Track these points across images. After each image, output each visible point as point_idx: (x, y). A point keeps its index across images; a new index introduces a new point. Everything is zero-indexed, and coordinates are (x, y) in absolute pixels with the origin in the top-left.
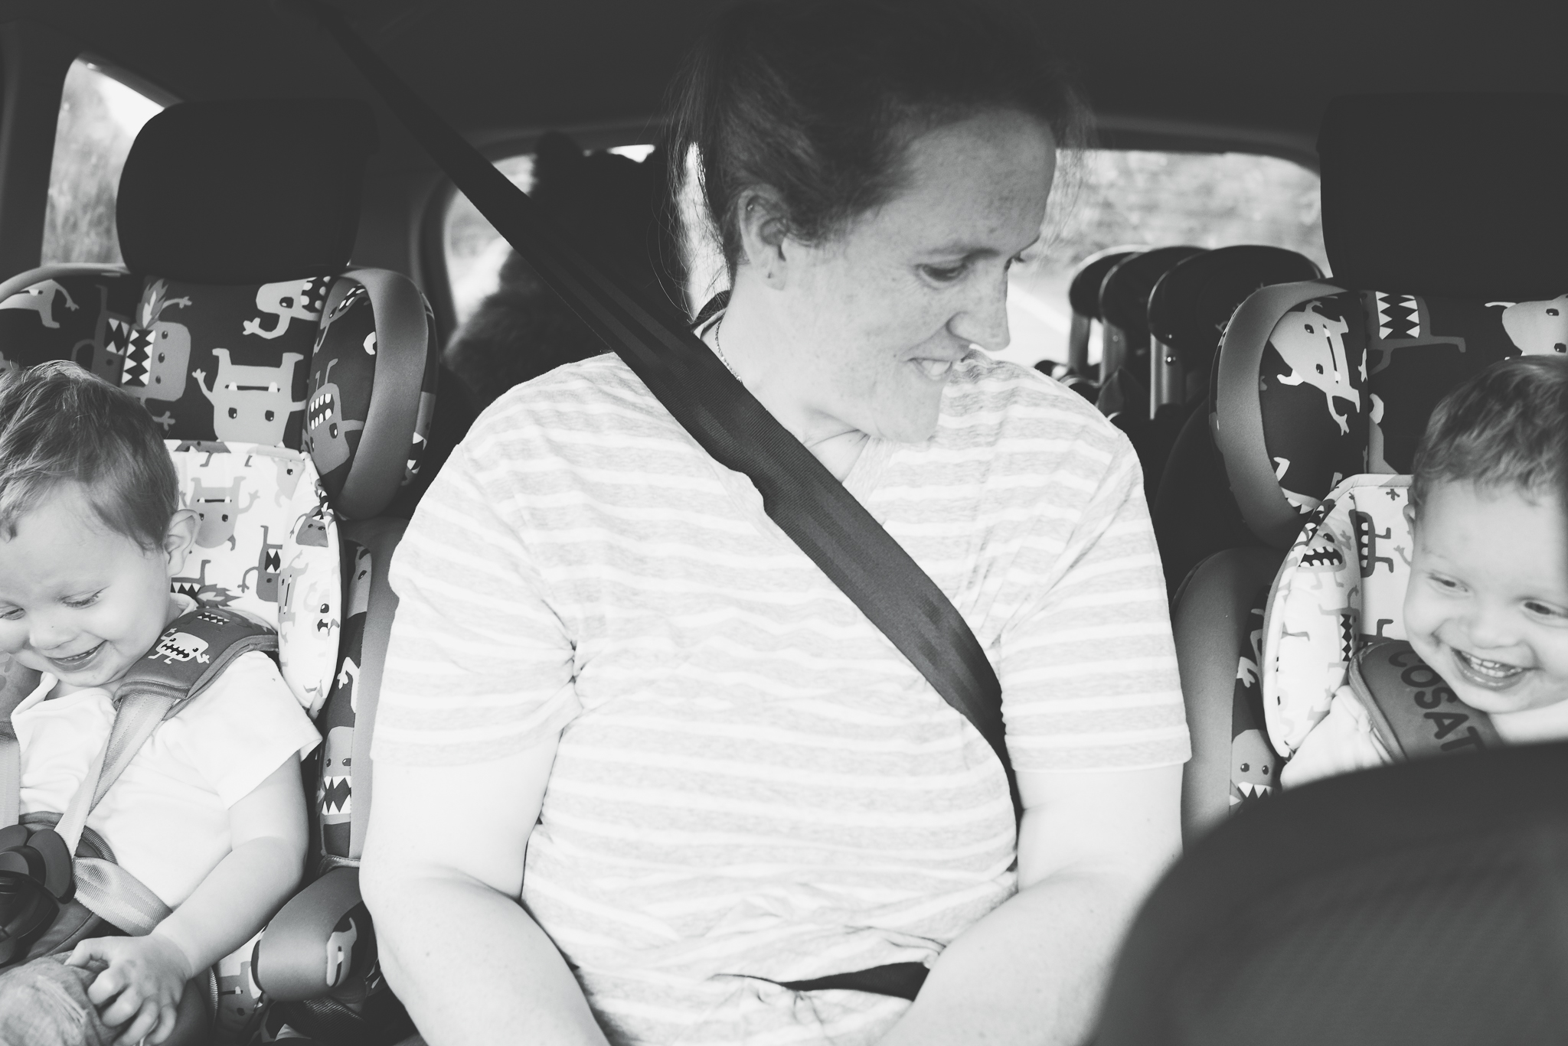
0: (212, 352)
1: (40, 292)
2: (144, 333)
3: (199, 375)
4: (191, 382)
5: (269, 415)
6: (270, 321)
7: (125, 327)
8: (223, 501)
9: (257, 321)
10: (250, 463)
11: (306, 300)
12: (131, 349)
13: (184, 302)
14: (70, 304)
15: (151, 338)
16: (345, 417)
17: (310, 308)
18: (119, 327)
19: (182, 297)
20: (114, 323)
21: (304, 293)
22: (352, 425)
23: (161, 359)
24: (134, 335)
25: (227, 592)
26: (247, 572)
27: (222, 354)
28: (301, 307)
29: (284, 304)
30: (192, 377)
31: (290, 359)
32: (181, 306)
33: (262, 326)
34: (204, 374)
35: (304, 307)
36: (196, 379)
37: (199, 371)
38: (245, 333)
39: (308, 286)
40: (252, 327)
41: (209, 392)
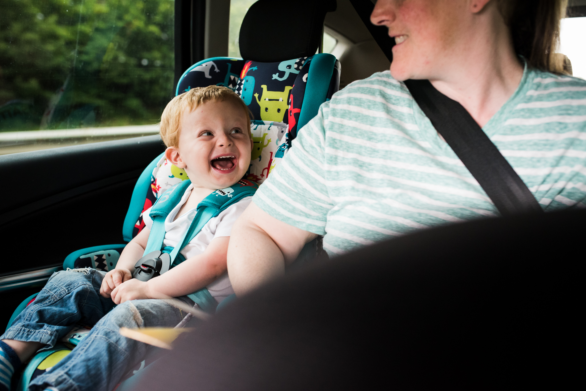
0: (261, 86)
1: (206, 65)
2: (242, 80)
3: (256, 95)
4: (254, 98)
5: (279, 110)
6: (282, 74)
7: (236, 79)
8: (259, 142)
9: (277, 74)
10: (270, 129)
11: (296, 66)
12: (238, 86)
13: (255, 68)
14: (217, 70)
15: (243, 82)
16: (294, 107)
17: (297, 69)
18: (234, 79)
19: (254, 67)
20: (232, 77)
21: (296, 63)
22: (296, 110)
23: (245, 90)
24: (239, 82)
25: (257, 177)
26: (264, 170)
27: (264, 87)
28: (294, 68)
29: (288, 68)
30: (254, 96)
31: (288, 88)
32: (254, 70)
33: (279, 76)
34: (258, 95)
35: (295, 68)
36: (255, 97)
37: (256, 93)
38: (273, 79)
39: (297, 60)
40: (275, 77)
41: (259, 102)
